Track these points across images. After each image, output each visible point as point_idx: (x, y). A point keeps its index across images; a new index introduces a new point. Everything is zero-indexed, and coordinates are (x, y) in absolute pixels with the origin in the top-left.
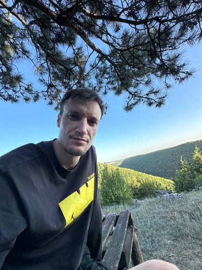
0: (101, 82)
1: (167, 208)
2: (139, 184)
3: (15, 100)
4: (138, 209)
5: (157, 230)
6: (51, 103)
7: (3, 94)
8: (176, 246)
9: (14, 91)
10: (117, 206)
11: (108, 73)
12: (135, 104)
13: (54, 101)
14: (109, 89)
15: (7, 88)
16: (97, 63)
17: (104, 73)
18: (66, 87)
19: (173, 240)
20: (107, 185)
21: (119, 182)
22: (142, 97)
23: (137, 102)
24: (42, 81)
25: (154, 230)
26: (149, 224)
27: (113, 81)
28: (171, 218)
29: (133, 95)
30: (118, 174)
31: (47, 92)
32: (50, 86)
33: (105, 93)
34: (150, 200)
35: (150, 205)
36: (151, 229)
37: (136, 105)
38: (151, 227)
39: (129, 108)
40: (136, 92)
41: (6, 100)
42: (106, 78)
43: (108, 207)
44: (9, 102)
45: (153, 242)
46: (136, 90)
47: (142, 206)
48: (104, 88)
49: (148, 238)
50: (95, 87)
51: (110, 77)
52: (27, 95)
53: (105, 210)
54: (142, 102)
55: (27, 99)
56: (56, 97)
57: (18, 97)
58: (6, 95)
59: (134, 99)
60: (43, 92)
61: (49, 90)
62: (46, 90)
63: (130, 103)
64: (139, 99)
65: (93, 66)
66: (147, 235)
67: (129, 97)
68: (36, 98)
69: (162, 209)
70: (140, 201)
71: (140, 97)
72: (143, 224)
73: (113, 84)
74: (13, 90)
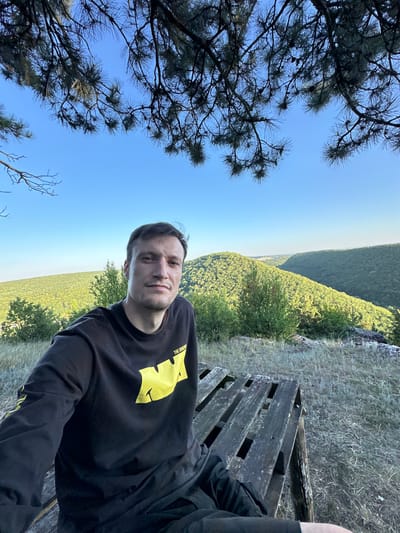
0: (276, 74)
1: (365, 367)
2: (315, 310)
3: (90, 128)
4: (305, 356)
5: (335, 400)
6: (158, 135)
7: (67, 113)
8: (366, 435)
9: (87, 106)
10: (264, 341)
11: (303, 45)
12: (359, 143)
13: (165, 132)
14: (297, 93)
15: (72, 98)
16: (277, 12)
17: (292, 45)
18: (191, 95)
19: (364, 425)
20: (251, 302)
21: (277, 301)
22: (388, 123)
23: (366, 137)
24: (139, 78)
25: (329, 398)
26: (322, 386)
27: (311, 68)
28: (371, 388)
29: (361, 115)
30: (277, 287)
31: (152, 107)
32: (158, 92)
33: (284, 106)
34: (332, 344)
35: (331, 355)
36: (324, 396)
37: (363, 145)
38: (325, 392)
39: (338, 152)
40: (372, 108)
41: (74, 125)
42: (294, 59)
43: (248, 339)
44: (80, 130)
45: (323, 416)
46: (375, 101)
47: (313, 352)
48: (283, 90)
49: (315, 408)
50: (261, 91)
51: (306, 56)
52: (111, 113)
53: (242, 342)
54: (381, 138)
55: (112, 125)
56: (170, 122)
57: (95, 120)
58: (72, 114)
59: (362, 128)
60: (143, 108)
61: (156, 104)
62: (149, 104)
63: (347, 139)
64: (375, 127)
65: (264, 24)
66: (315, 402)
67: (348, 123)
68: (129, 122)
69: (354, 368)
70: (311, 341)
71: (381, 122)
72: (310, 384)
73: (310, 78)
74: (84, 103)
